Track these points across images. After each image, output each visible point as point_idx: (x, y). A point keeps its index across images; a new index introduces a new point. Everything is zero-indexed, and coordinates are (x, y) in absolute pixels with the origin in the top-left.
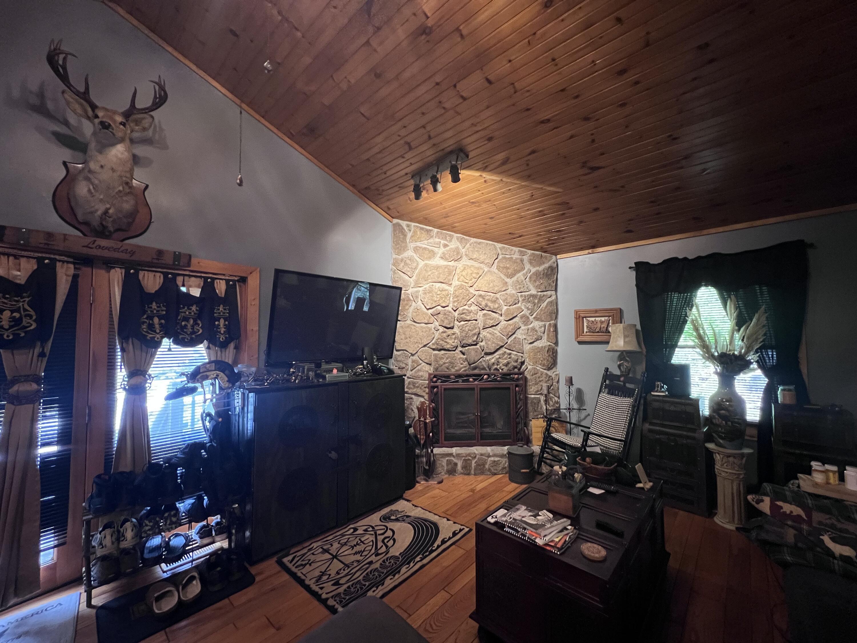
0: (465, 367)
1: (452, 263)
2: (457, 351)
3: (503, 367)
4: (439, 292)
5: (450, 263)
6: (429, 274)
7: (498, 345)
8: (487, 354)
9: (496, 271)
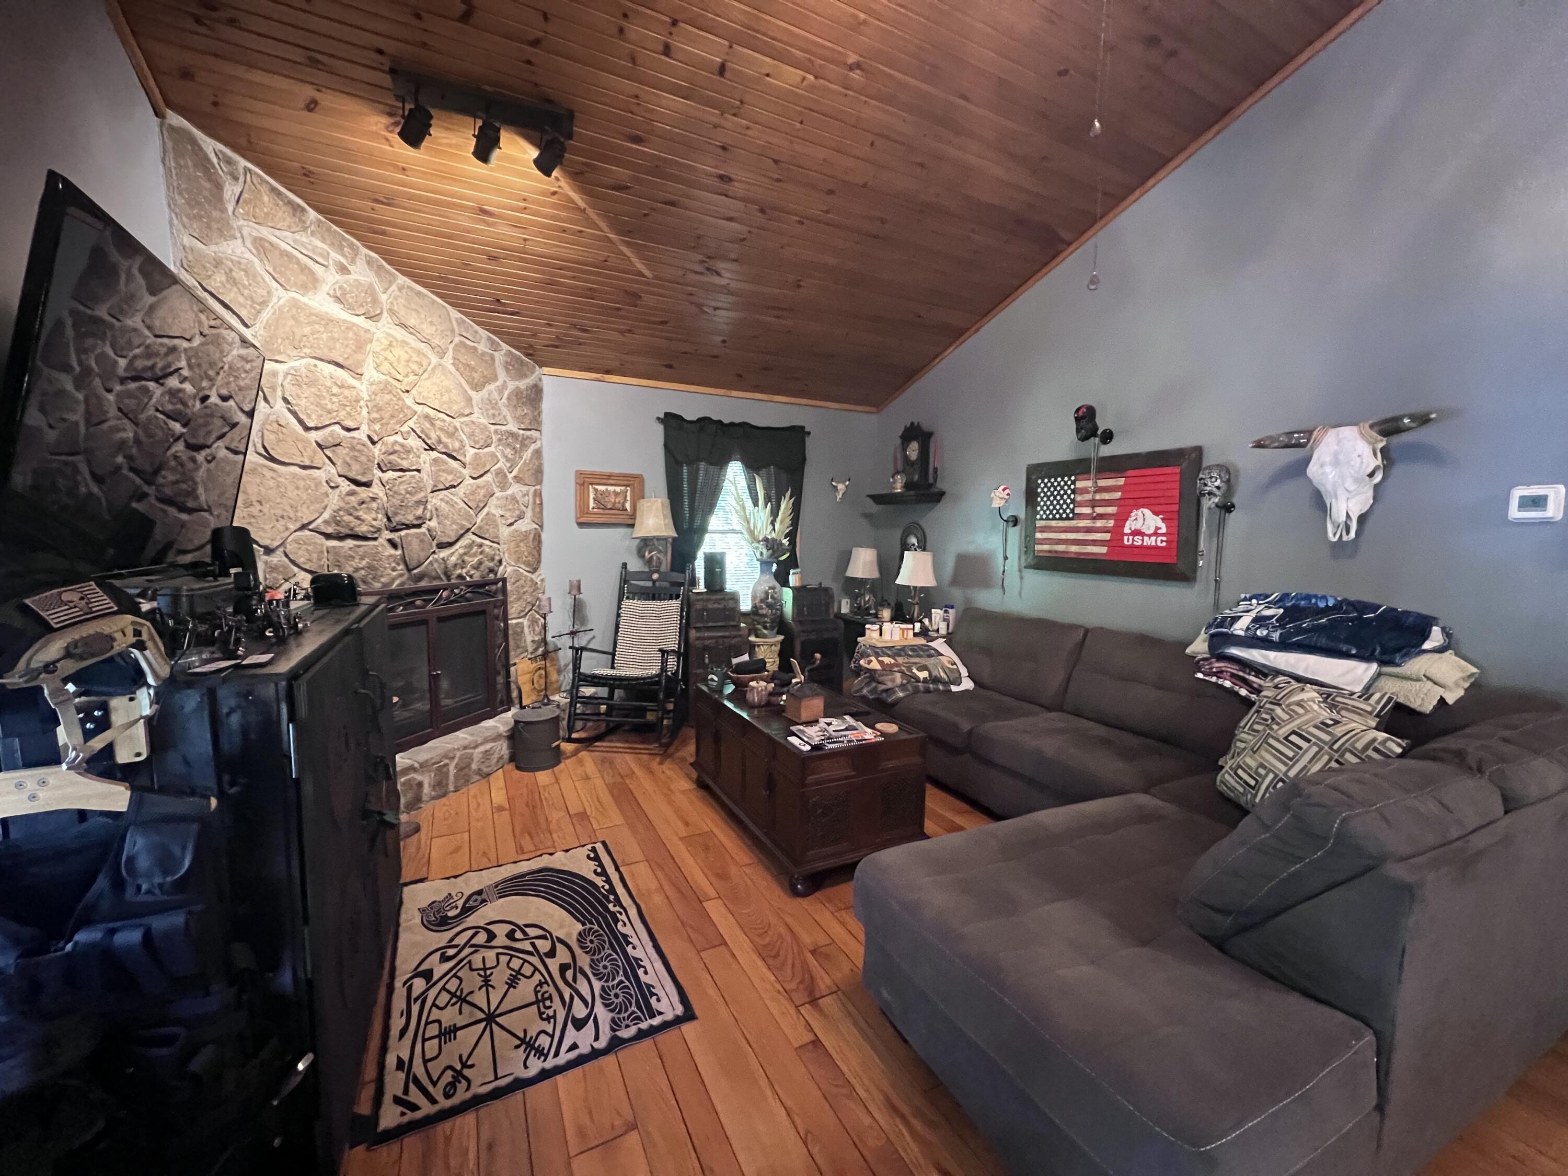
0: (401, 575)
1: (361, 321)
2: (380, 540)
3: (472, 572)
4: (335, 390)
5: (355, 319)
6: (307, 330)
7: (462, 526)
8: (441, 546)
9: (452, 369)
